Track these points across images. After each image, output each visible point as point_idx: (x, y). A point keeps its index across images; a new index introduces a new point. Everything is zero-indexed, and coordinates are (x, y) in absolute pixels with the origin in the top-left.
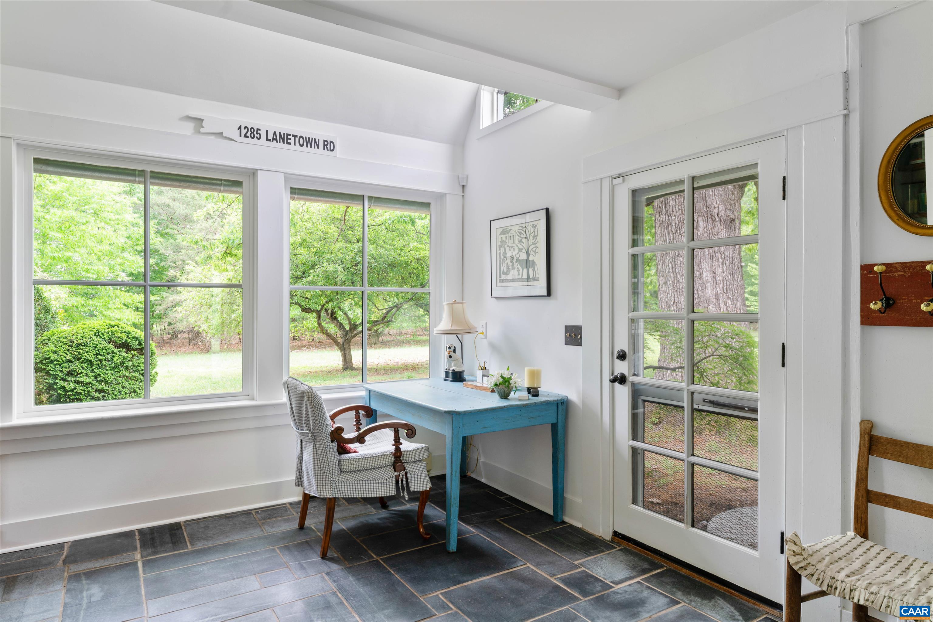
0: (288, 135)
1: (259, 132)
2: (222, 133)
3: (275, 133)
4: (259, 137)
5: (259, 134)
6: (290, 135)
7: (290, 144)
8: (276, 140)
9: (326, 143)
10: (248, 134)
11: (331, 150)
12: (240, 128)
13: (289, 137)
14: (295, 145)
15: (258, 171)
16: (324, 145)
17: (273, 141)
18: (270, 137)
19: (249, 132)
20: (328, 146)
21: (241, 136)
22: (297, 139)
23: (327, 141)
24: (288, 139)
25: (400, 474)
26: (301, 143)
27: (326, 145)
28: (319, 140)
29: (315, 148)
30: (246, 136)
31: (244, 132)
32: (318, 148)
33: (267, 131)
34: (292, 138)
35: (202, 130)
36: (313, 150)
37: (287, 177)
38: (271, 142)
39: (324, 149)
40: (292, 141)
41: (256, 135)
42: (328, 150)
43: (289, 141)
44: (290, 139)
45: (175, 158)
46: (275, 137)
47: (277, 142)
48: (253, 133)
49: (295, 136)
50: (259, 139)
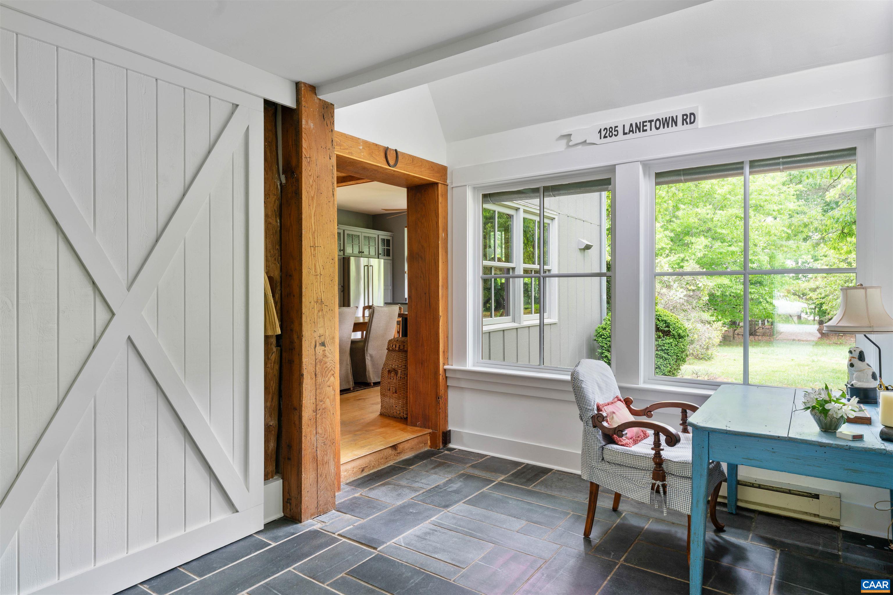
0: (644, 122)
1: (616, 129)
2: (586, 141)
3: (631, 125)
4: (616, 134)
5: (617, 131)
6: (646, 122)
7: (646, 130)
8: (632, 131)
9: (685, 117)
10: (607, 135)
11: (691, 123)
12: (600, 132)
13: (645, 124)
14: (651, 130)
15: (616, 166)
16: (683, 120)
17: (629, 134)
18: (627, 131)
19: (608, 132)
20: (688, 120)
21: (601, 138)
22: (653, 123)
23: (686, 115)
24: (644, 126)
25: (656, 483)
26: (658, 126)
27: (686, 120)
28: (677, 116)
29: (672, 126)
30: (605, 137)
31: (603, 133)
32: (676, 125)
33: (624, 126)
34: (648, 124)
35: (571, 143)
36: (672, 129)
37: (646, 165)
38: (628, 135)
39: (683, 124)
40: (648, 128)
41: (614, 133)
42: (687, 124)
43: (645, 128)
44: (646, 126)
45: (562, 171)
46: (631, 129)
47: (633, 133)
48: (611, 132)
49: (651, 121)
50: (616, 135)
